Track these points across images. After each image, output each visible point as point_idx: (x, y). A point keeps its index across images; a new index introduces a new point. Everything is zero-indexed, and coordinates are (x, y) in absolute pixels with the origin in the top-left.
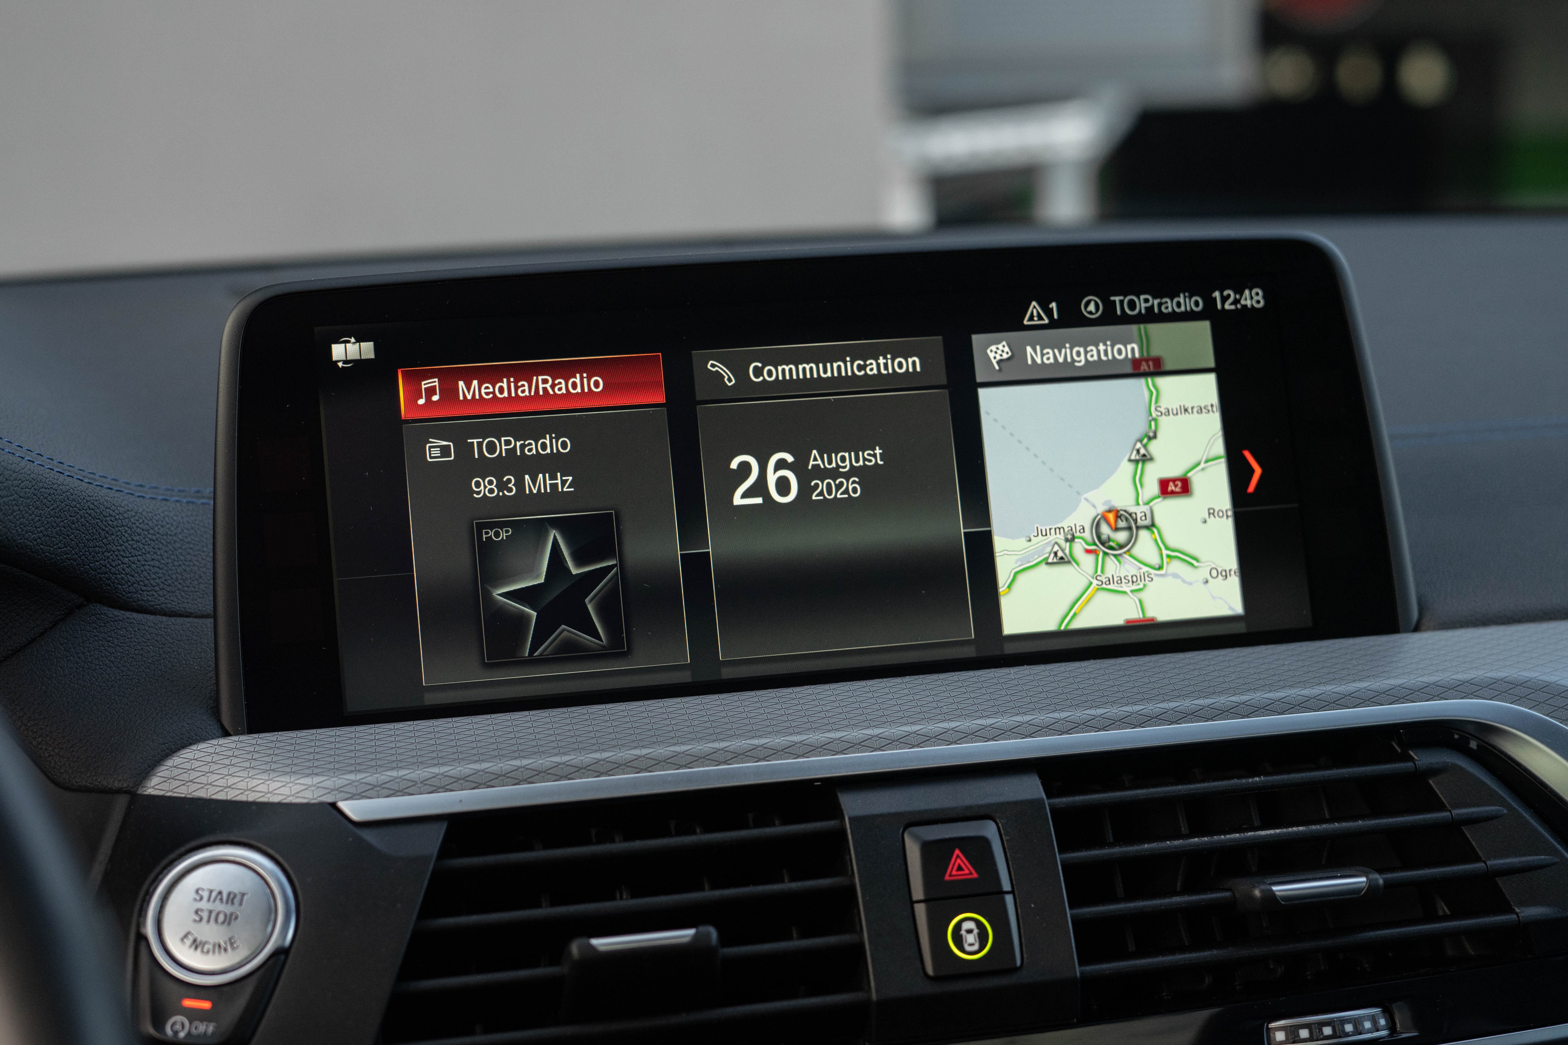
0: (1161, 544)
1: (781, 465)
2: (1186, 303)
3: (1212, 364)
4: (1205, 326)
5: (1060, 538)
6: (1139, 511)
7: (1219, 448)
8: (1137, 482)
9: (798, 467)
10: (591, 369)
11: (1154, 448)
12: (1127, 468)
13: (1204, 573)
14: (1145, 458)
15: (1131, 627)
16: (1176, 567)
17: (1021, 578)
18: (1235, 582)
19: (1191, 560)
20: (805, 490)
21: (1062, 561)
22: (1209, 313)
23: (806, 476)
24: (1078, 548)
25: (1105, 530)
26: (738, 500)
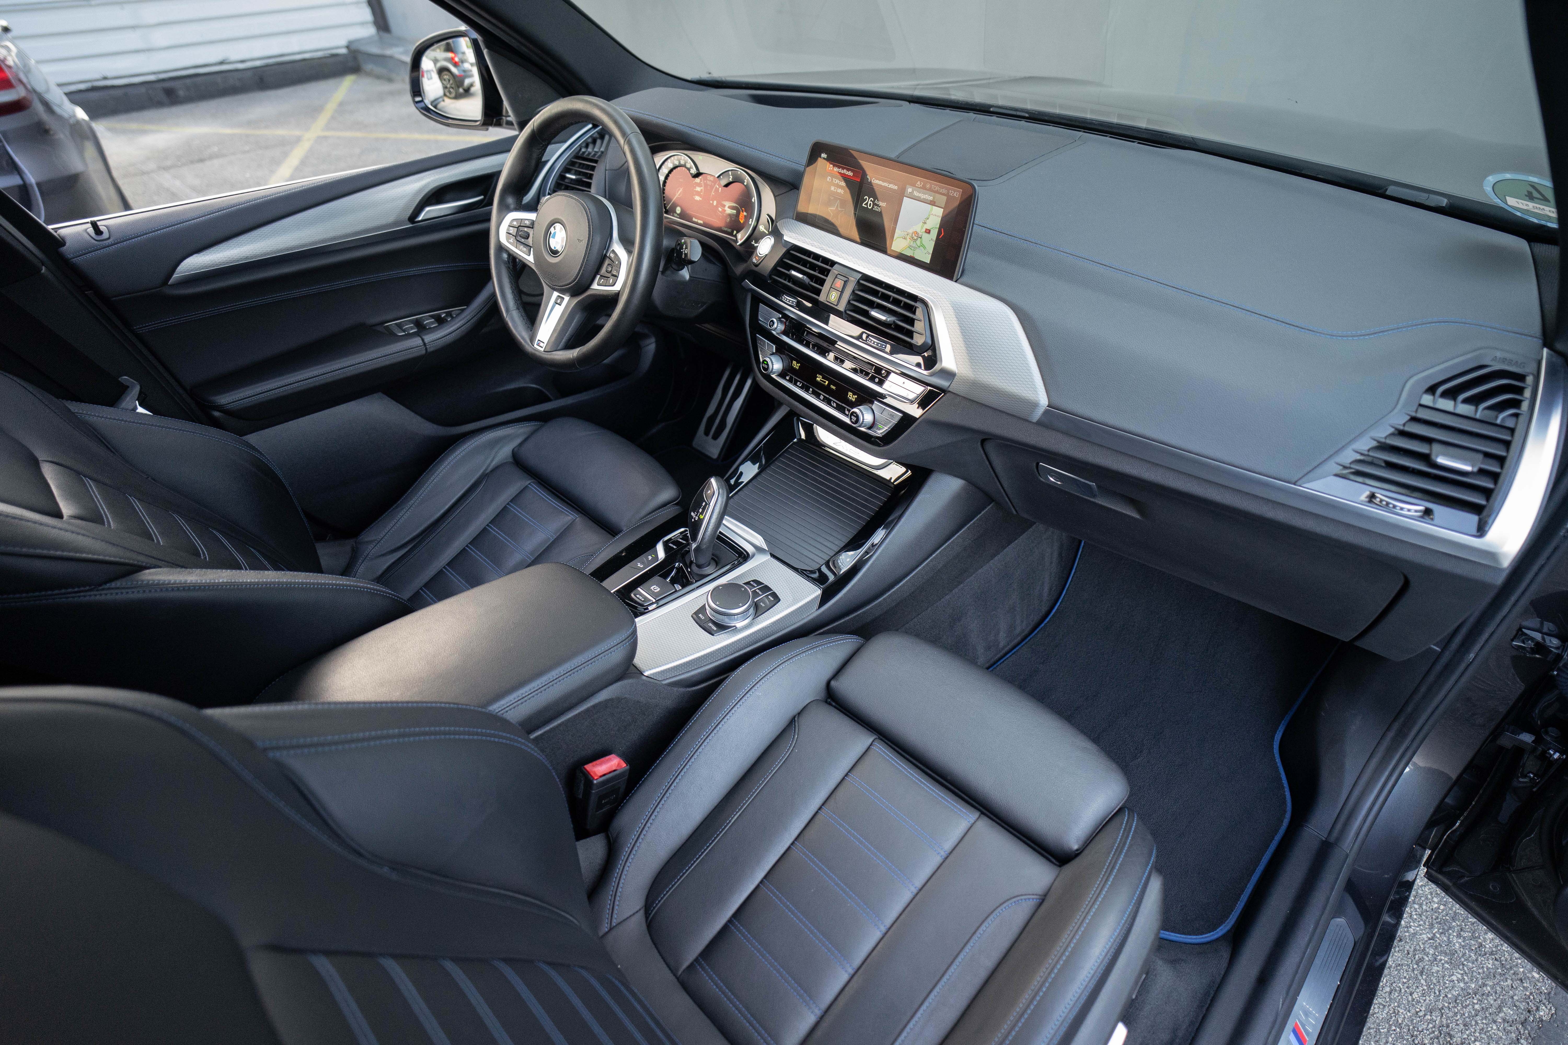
0: (921, 242)
1: (871, 201)
2: (944, 191)
3: (943, 206)
4: (945, 198)
5: (906, 233)
6: (920, 233)
7: (938, 226)
8: (922, 227)
9: (873, 202)
10: (852, 171)
11: (928, 221)
12: (921, 224)
13: (926, 252)
14: (925, 223)
15: (911, 257)
16: (922, 248)
17: (898, 239)
18: (930, 255)
19: (925, 248)
20: (873, 207)
21: (905, 238)
22: (947, 195)
23: (874, 204)
24: (908, 237)
25: (913, 235)
26: (863, 205)
